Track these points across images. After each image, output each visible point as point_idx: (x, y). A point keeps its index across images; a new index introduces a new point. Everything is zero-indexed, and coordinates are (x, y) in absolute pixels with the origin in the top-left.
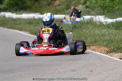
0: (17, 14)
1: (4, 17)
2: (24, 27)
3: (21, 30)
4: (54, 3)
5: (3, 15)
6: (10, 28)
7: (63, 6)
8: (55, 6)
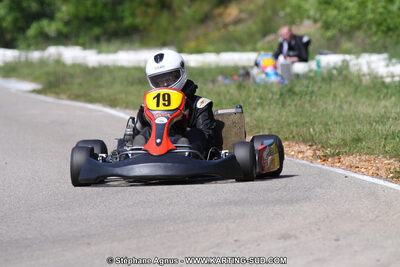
0: (100, 52)
1: (59, 62)
2: (123, 96)
3: (113, 104)
4: (220, 15)
5: (56, 58)
6: (77, 97)
7: (252, 25)
8: (226, 26)
